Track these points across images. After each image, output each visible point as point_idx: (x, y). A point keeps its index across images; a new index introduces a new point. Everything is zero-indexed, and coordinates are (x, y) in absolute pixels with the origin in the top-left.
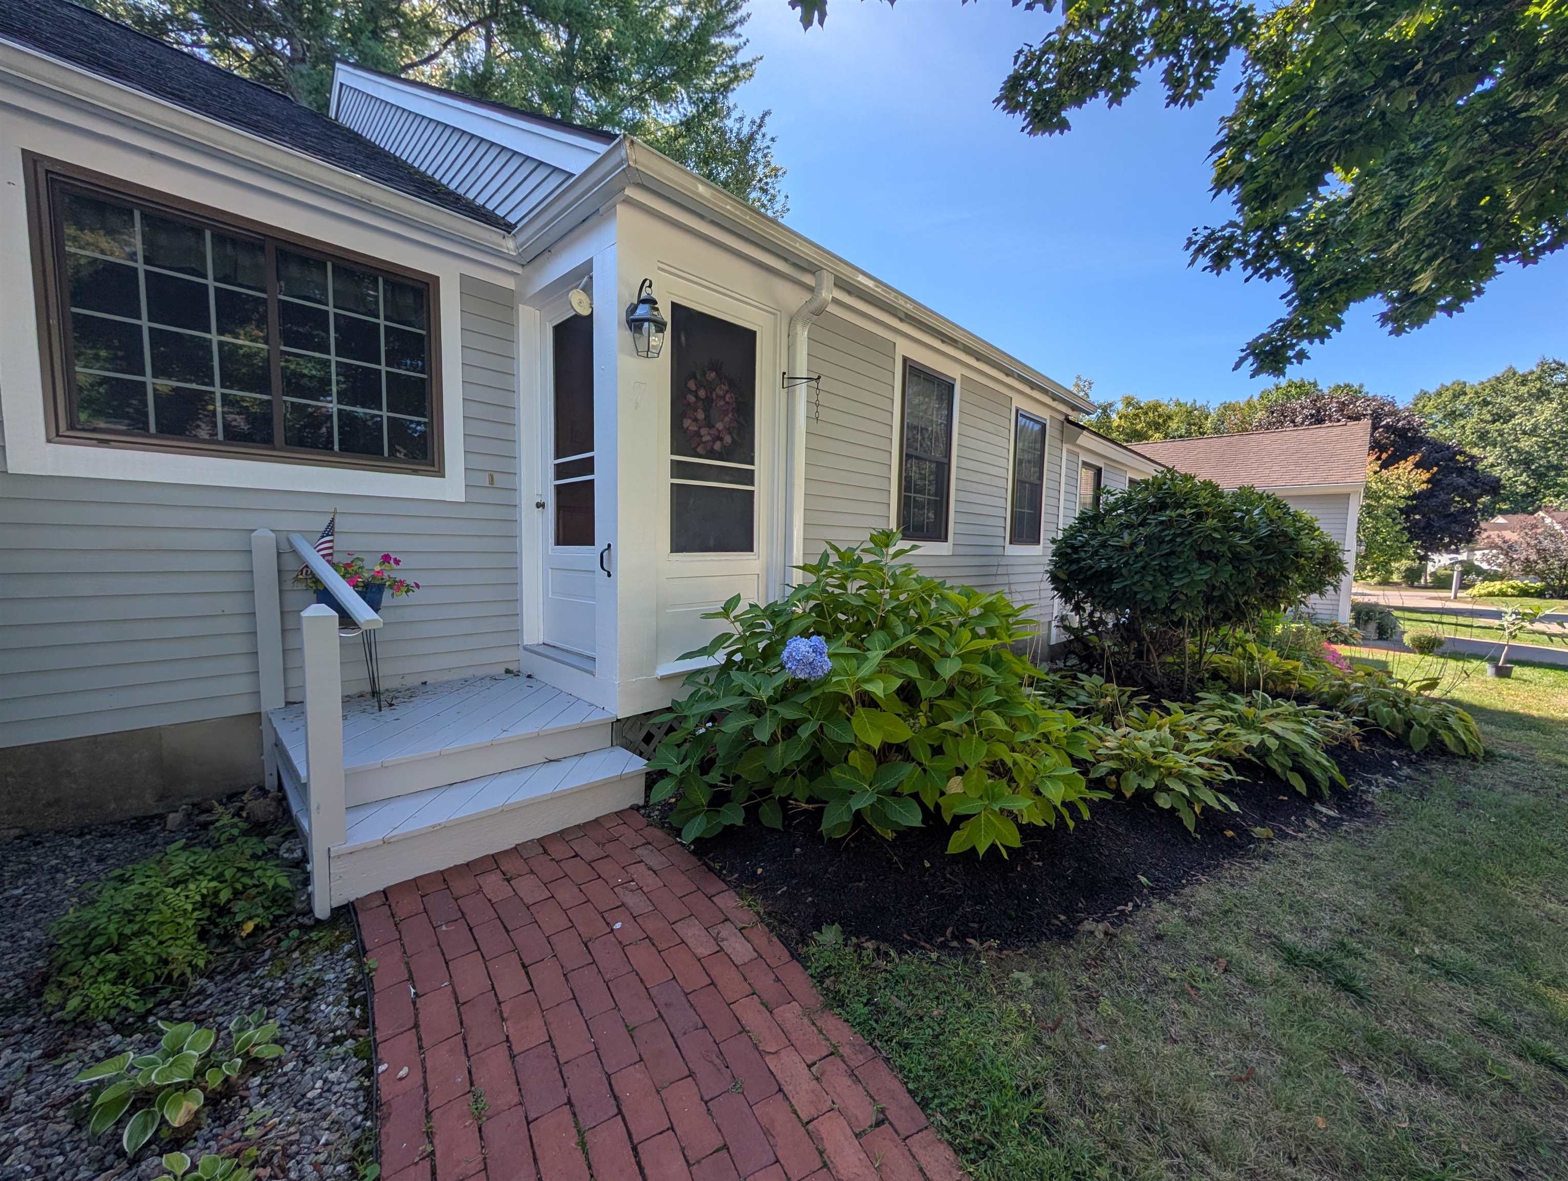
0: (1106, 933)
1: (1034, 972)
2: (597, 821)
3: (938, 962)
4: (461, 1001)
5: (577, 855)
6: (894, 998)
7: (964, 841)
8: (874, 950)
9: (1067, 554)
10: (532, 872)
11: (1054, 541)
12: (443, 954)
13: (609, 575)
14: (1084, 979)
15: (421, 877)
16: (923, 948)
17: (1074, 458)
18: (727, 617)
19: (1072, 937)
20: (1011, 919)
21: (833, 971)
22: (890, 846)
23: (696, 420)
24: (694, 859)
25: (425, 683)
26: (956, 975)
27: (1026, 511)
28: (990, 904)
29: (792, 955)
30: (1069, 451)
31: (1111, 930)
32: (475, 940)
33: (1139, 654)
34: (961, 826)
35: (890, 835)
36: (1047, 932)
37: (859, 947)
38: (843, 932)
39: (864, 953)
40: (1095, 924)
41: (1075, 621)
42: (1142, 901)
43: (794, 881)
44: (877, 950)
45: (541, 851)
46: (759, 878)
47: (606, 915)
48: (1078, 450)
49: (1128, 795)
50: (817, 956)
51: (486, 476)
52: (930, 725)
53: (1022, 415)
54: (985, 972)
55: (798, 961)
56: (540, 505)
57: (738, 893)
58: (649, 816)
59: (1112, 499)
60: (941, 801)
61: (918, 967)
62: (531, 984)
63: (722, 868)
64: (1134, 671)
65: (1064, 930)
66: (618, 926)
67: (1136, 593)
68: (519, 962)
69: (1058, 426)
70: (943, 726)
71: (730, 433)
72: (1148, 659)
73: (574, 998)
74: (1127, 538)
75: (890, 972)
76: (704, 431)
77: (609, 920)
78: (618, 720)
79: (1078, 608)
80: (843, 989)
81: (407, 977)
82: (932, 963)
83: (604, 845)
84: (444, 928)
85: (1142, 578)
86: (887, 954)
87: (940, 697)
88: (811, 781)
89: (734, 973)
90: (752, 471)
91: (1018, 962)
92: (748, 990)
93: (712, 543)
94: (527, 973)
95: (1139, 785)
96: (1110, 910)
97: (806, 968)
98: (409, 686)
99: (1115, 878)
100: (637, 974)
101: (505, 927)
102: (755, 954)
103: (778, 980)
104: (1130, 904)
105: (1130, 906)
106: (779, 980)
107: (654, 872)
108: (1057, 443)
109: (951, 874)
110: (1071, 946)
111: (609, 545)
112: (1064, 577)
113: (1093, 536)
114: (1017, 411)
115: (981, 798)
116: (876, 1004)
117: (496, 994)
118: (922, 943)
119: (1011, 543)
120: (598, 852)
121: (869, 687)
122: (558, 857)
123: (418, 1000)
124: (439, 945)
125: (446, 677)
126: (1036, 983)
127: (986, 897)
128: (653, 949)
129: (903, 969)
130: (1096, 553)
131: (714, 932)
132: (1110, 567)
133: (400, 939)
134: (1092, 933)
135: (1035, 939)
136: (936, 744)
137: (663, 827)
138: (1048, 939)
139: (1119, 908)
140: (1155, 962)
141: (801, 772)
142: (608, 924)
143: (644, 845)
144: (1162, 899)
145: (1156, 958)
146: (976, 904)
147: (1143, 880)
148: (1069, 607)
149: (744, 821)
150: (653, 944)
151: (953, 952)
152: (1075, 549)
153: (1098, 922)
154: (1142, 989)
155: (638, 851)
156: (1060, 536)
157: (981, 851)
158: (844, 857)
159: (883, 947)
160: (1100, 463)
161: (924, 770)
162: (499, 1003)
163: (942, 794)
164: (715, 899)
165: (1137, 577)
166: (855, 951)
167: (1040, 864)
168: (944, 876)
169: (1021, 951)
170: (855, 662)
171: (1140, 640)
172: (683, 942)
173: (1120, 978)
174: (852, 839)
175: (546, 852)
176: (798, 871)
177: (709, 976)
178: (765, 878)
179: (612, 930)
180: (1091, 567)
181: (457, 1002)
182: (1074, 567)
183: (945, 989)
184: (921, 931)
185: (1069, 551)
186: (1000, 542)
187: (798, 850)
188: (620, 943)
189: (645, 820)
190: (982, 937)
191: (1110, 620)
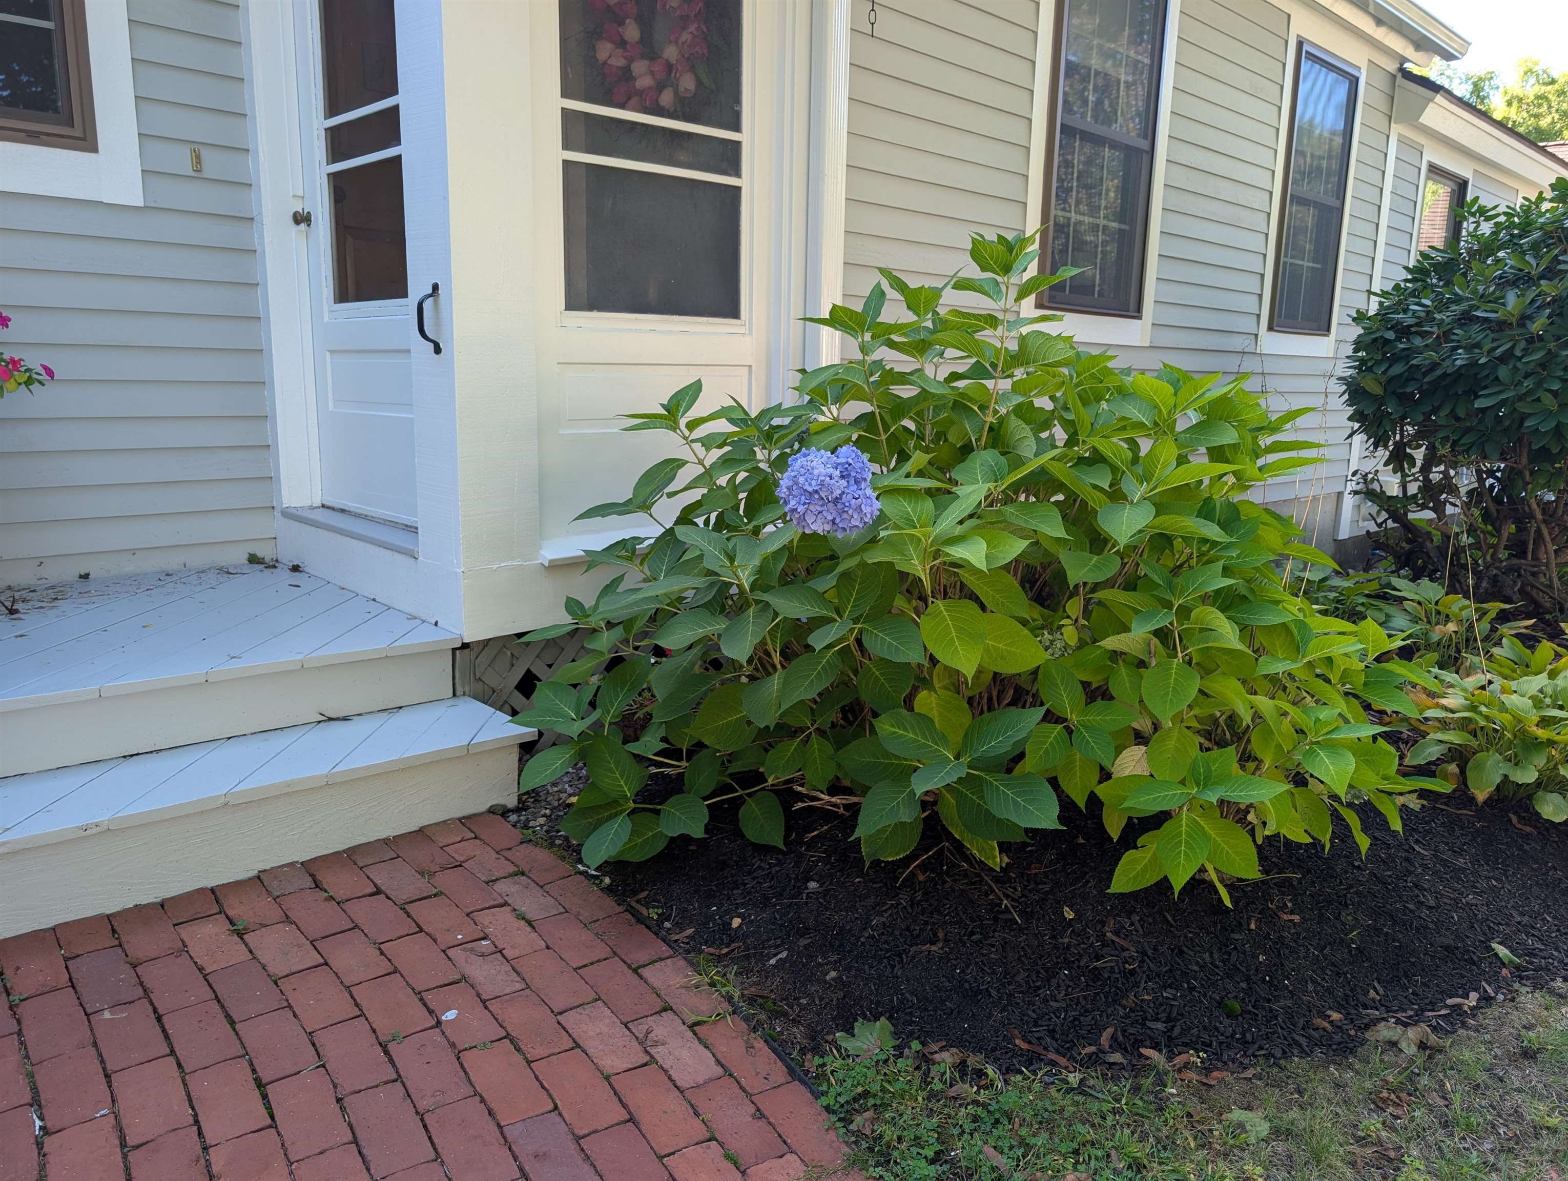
0: (1422, 1046)
1: (1272, 1111)
2: (422, 833)
3: (1081, 1089)
4: (131, 1141)
5: (378, 892)
6: (989, 1150)
7: (1144, 870)
8: (955, 1066)
9: (1387, 342)
10: (288, 919)
11: (1360, 317)
12: (102, 1061)
13: (438, 350)
14: (1373, 1124)
15: (67, 924)
16: (1053, 1063)
17: (1412, 157)
18: (674, 427)
19: (1352, 1051)
20: (1230, 1015)
21: (871, 1102)
22: (997, 880)
23: (622, 43)
24: (609, 903)
25: (86, 576)
26: (1114, 1111)
27: (1306, 264)
28: (1192, 989)
29: (791, 1072)
30: (1401, 140)
31: (1433, 1039)
32: (167, 1036)
33: (1518, 548)
34: (1140, 842)
35: (997, 861)
36: (1304, 1042)
37: (925, 1061)
38: (896, 1034)
39: (934, 1070)
40: (1400, 1029)
41: (1392, 484)
42: (1497, 990)
43: (803, 942)
44: (961, 1067)
45: (309, 882)
46: (733, 936)
47: (428, 997)
48: (1420, 139)
49: (1481, 796)
50: (840, 1075)
51: (185, 153)
52: (1082, 644)
53: (1311, 57)
54: (1175, 1109)
55: (801, 1081)
56: (301, 218)
57: (691, 963)
58: (526, 826)
59: (1486, 228)
60: (1102, 791)
61: (1042, 1095)
62: (272, 1117)
63: (663, 918)
64: (1508, 580)
65: (1337, 1038)
66: (451, 1015)
67: (1524, 417)
68: (250, 1077)
69: (1382, 83)
70: (1111, 643)
71: (692, 69)
72: (1535, 558)
73: (355, 1141)
74: (1512, 300)
75: (985, 1106)
76: (639, 67)
77: (433, 1005)
78: (465, 646)
79: (1399, 459)
80: (890, 1133)
81: (28, 1098)
82: (1070, 1090)
83: (432, 874)
84: (107, 1015)
85: (1539, 384)
86: (980, 1074)
87: (1110, 583)
88: (837, 749)
89: (673, 1103)
90: (738, 144)
91: (1244, 1094)
92: (701, 1132)
93: (652, 294)
94: (265, 1097)
95: (1506, 776)
96: (1433, 1006)
97: (817, 1095)
98: (52, 582)
99: (1447, 948)
100: (483, 1100)
101: (228, 1016)
102: (719, 1071)
103: (760, 1114)
104: (1474, 996)
105: (1473, 998)
106: (763, 1116)
107: (529, 923)
108: (1379, 121)
109: (1117, 934)
110: (1350, 1067)
111: (435, 287)
112: (1376, 389)
113: (1442, 305)
114: (1300, 44)
115: (1183, 782)
116: (952, 1162)
117: (200, 1133)
118: (1052, 1056)
119: (1270, 328)
120: (422, 886)
121: (958, 552)
122: (341, 895)
123: (47, 1139)
124: (95, 1044)
125: (130, 566)
126: (1276, 1132)
127: (1185, 974)
128: (518, 1058)
129: (1010, 1098)
130: (1447, 335)
131: (640, 1029)
132: (1473, 364)
133: (20, 1033)
134: (1393, 1044)
135: (1278, 1054)
136: (1096, 682)
137: (552, 845)
138: (1304, 1054)
139: (1450, 1002)
140: (1518, 1098)
141: (821, 732)
142: (431, 1012)
143: (511, 875)
144: (1537, 986)
145: (1519, 1090)
146: (1165, 987)
147: (1503, 951)
148: (1383, 454)
149: (707, 830)
150: (518, 1050)
151: (1112, 1072)
152: (1404, 332)
153: (1406, 1025)
154: (1487, 1146)
155: (500, 887)
156: (1373, 308)
157: (1178, 885)
158: (904, 899)
159: (974, 1061)
160: (1463, 169)
161: (1070, 732)
162: (205, 1149)
163: (1105, 775)
164: (644, 972)
165: (1528, 383)
166: (918, 1068)
167: (1296, 918)
168: (1101, 936)
169: (1249, 1073)
170: (929, 504)
171: (1522, 519)
172: (578, 1046)
173: (1445, 1125)
174: (923, 867)
175: (317, 885)
176: (811, 922)
177: (625, 1106)
178: (745, 936)
179: (439, 1023)
180: (1434, 366)
181: (123, 1144)
182: (1398, 369)
183: (1091, 1135)
184: (1052, 1033)
185: (1390, 335)
186: (1248, 324)
187: (812, 885)
188: (453, 1045)
189: (517, 832)
190: (1170, 1046)
191: (1466, 480)
